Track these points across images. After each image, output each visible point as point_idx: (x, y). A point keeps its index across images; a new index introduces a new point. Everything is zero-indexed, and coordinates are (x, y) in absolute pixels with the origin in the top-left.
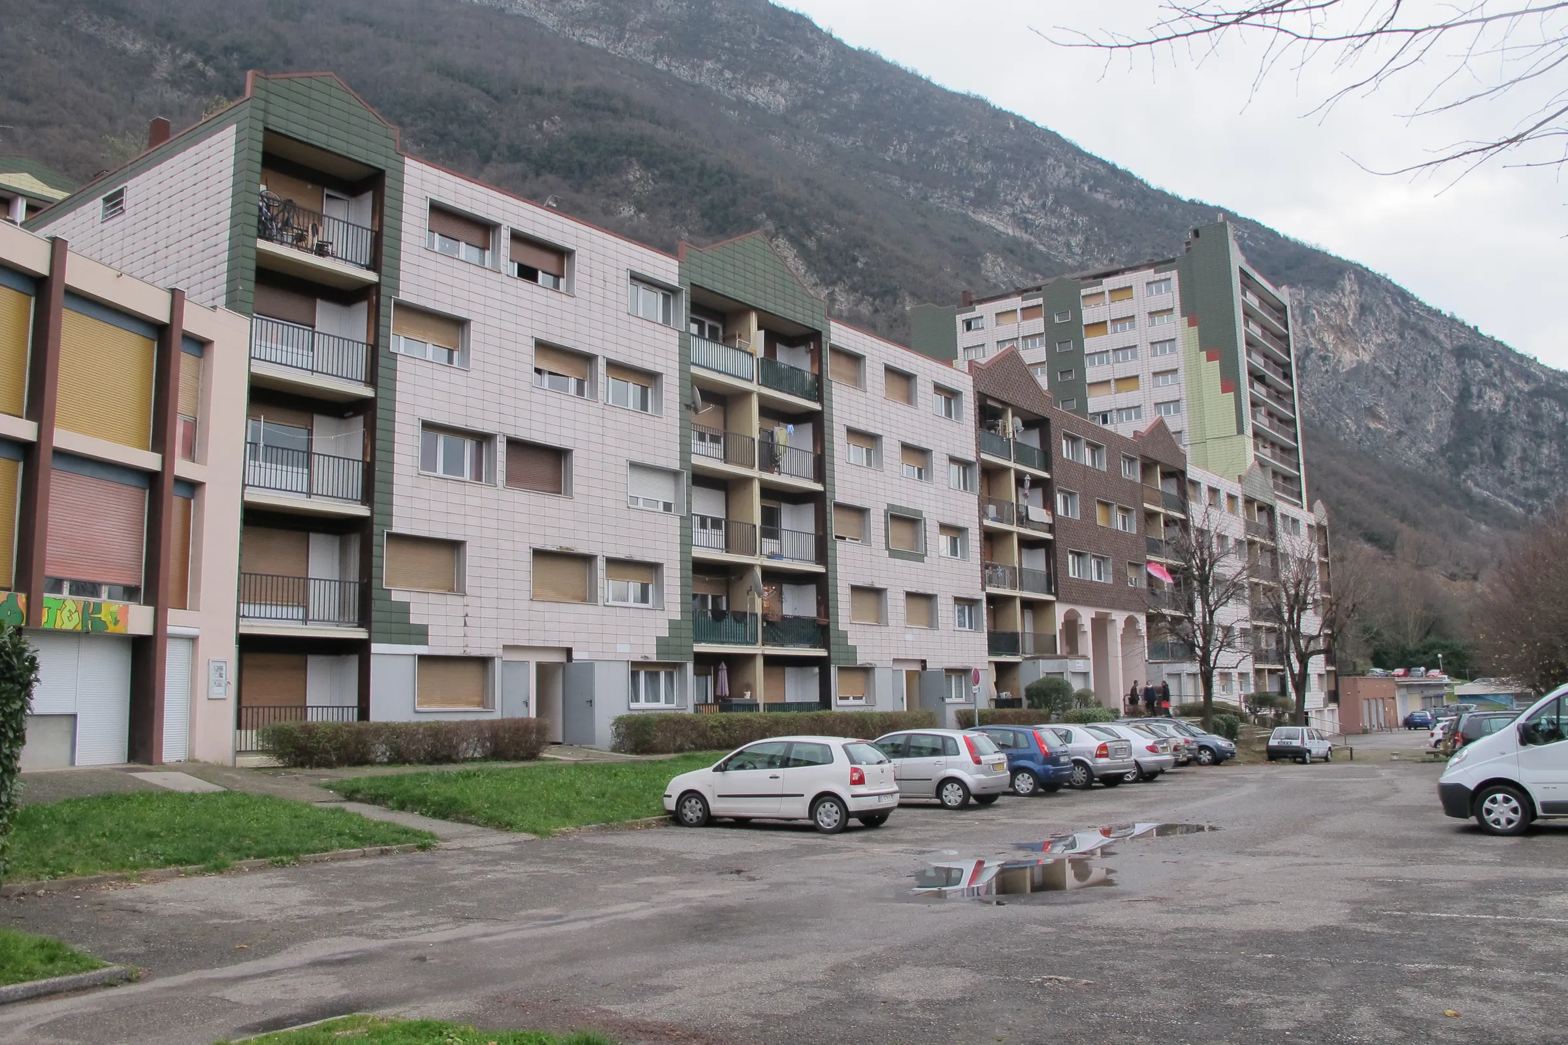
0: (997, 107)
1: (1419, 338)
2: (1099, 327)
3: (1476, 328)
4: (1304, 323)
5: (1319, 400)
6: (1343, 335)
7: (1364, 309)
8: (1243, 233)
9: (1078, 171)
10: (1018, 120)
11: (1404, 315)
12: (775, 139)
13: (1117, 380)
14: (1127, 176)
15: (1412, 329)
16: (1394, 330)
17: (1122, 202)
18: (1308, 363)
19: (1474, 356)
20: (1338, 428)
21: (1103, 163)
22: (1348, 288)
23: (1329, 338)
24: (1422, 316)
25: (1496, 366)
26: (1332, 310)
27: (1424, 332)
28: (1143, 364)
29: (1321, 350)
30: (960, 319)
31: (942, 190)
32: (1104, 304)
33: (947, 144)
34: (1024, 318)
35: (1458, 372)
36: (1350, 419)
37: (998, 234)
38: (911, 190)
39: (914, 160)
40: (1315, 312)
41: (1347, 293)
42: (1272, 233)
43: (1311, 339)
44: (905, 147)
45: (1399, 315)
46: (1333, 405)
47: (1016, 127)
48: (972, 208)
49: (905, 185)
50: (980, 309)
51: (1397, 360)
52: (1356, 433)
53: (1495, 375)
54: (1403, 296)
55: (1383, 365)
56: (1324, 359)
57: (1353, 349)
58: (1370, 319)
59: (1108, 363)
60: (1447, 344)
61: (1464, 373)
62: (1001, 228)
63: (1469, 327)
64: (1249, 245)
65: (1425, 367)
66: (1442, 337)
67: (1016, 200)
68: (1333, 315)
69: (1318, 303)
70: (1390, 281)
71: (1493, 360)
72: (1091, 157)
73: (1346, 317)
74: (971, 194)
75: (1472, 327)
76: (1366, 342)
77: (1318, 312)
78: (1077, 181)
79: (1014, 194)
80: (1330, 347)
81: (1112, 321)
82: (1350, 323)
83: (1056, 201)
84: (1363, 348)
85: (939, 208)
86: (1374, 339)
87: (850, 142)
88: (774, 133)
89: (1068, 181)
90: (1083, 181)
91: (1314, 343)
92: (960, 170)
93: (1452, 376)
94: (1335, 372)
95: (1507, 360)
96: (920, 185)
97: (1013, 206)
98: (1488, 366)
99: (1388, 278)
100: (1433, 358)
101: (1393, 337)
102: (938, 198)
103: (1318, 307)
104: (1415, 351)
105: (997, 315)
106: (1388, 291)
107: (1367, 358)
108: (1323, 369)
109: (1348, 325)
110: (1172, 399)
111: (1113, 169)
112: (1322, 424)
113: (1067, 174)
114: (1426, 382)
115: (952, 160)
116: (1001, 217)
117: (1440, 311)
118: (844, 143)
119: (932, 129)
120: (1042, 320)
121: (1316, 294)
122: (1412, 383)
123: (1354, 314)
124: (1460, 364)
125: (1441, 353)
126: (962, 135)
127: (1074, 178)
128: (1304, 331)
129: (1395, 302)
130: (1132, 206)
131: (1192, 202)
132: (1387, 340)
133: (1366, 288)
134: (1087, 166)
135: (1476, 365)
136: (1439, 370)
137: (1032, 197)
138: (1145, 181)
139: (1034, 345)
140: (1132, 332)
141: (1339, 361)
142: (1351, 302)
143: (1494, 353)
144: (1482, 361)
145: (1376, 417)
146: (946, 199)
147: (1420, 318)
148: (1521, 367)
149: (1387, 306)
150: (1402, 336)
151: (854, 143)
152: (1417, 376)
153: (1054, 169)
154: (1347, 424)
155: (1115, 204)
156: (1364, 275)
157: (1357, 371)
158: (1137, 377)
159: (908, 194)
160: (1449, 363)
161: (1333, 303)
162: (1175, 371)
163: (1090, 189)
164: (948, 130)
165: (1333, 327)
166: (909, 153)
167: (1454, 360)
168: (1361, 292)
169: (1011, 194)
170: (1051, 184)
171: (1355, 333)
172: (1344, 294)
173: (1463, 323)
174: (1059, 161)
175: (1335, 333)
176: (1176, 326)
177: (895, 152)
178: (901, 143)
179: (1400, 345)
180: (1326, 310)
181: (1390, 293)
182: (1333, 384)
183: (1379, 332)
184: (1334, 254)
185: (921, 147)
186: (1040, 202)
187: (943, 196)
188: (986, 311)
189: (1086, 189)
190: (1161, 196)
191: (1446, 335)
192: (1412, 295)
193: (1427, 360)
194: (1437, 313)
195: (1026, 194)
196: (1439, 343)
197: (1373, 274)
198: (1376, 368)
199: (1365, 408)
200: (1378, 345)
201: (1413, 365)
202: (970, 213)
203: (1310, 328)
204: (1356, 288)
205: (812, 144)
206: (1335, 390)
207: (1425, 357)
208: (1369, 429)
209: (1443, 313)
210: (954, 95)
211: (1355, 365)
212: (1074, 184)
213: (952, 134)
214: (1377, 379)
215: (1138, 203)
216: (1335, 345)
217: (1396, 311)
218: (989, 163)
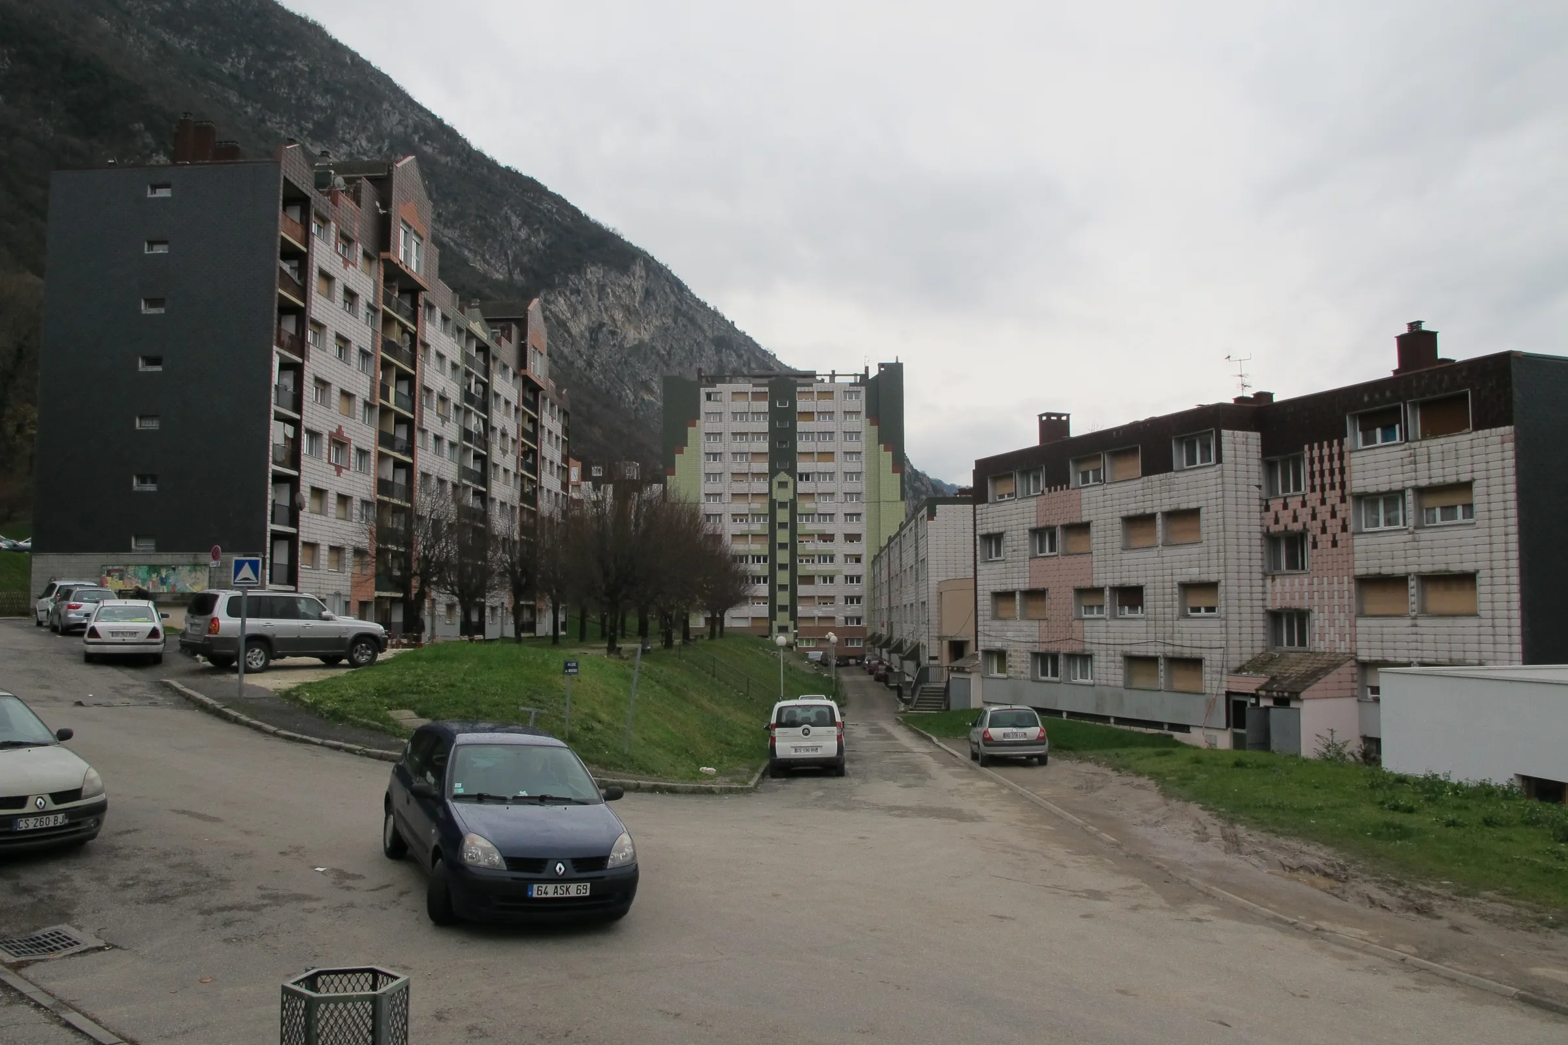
1: (689, 325)
2: (809, 415)
3: (733, 322)
4: (600, 299)
5: (606, 371)
6: (630, 314)
7: (648, 294)
8: (552, 207)
9: (410, 121)
10: (354, 56)
11: (678, 302)
12: (104, 23)
13: (818, 453)
14: (451, 133)
15: (684, 316)
16: (670, 315)
17: (449, 159)
18: (600, 336)
19: (729, 346)
20: (620, 397)
21: (433, 117)
22: (638, 273)
23: (619, 315)
24: (691, 306)
25: (745, 358)
26: (623, 291)
27: (692, 320)
28: (837, 445)
29: (611, 326)
30: (703, 391)
31: (282, 116)
32: (813, 400)
33: (288, 69)
34: (753, 399)
35: (716, 358)
36: (630, 389)
38: (249, 110)
39: (252, 77)
40: (609, 290)
41: (637, 277)
42: (575, 211)
43: (604, 315)
44: (243, 61)
45: (675, 302)
46: (617, 376)
47: (352, 63)
48: (310, 140)
49: (244, 103)
50: (720, 387)
51: (670, 342)
52: (634, 403)
53: (744, 365)
54: (678, 286)
55: (659, 345)
56: (613, 333)
57: (637, 328)
58: (653, 303)
59: (813, 440)
60: (709, 333)
61: (721, 360)
63: (728, 321)
64: (556, 219)
65: (691, 351)
66: (706, 327)
67: (355, 140)
68: (623, 295)
69: (614, 284)
70: (670, 271)
71: (743, 352)
72: (421, 109)
73: (633, 299)
74: (310, 126)
75: (730, 322)
76: (647, 323)
77: (612, 291)
78: (410, 130)
79: (353, 133)
80: (619, 324)
81: (818, 412)
82: (636, 305)
83: (391, 148)
84: (645, 329)
85: (277, 134)
86: (654, 321)
87: (184, 44)
88: (102, 16)
89: (401, 129)
90: (416, 131)
91: (606, 319)
92: (299, 99)
93: (711, 361)
94: (621, 346)
95: (753, 353)
96: (259, 106)
97: (350, 146)
98: (740, 356)
99: (669, 268)
100: (698, 344)
101: (669, 321)
102: (276, 123)
103: (613, 287)
104: (685, 336)
105: (733, 393)
106: (667, 280)
107: (646, 337)
108: (612, 343)
109: (635, 306)
110: (856, 471)
111: (440, 123)
112: (608, 392)
113: (400, 122)
114: (691, 365)
115: (292, 86)
116: (338, 155)
117: (706, 304)
118: (180, 44)
119: (272, 49)
120: (767, 403)
121: (613, 275)
122: (680, 364)
123: (640, 297)
124: (718, 352)
125: (705, 340)
126: (303, 62)
127: (407, 127)
128: (599, 307)
129: (673, 291)
130: (457, 164)
131: (508, 169)
132: (664, 323)
133: (652, 276)
134: (417, 116)
135: (731, 355)
136: (702, 355)
137: (369, 140)
138: (468, 141)
139: (759, 419)
140: (831, 423)
141: (625, 337)
142: (638, 285)
143: (745, 346)
144: (735, 351)
145: (650, 391)
146: (284, 126)
147: (691, 307)
148: (763, 361)
149: (665, 292)
150: (675, 321)
151: (189, 45)
152: (685, 358)
153: (388, 114)
154: (627, 395)
155: (444, 159)
156: (650, 262)
157: (639, 348)
158: (833, 453)
159: (246, 112)
160: (710, 351)
161: (625, 285)
162: (860, 453)
163: (421, 139)
164: (289, 54)
165: (622, 306)
166: (248, 69)
167: (713, 348)
168: (647, 279)
169: (349, 133)
170: (386, 129)
171: (639, 314)
172: (634, 279)
173: (723, 317)
174: (394, 107)
175: (624, 312)
176: (860, 423)
177: (233, 65)
178: (239, 56)
179: (674, 329)
180: (619, 291)
181: (669, 282)
182: (618, 356)
183: (658, 315)
184: (626, 240)
185: (260, 65)
186: (376, 147)
187: (282, 123)
188: (725, 389)
189: (417, 139)
190: (479, 158)
191: (709, 325)
192: (686, 286)
193: (693, 345)
194: (704, 305)
195: (364, 136)
196: (703, 331)
197: (657, 263)
198: (653, 347)
199: (642, 381)
200: (656, 327)
201: (682, 348)
203: (605, 305)
204: (644, 274)
205: (145, 38)
206: (619, 363)
207: (692, 342)
208: (643, 400)
209: (708, 306)
210: (291, 16)
211: (636, 343)
212: (405, 133)
213: (293, 59)
214: (653, 357)
215: (463, 162)
216: (623, 323)
217: (672, 298)
218: (329, 97)
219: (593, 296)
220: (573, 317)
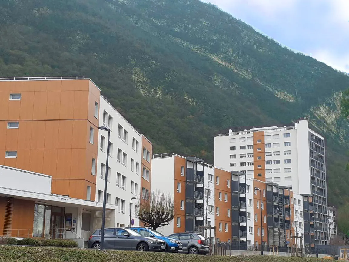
0: (221, 10)
9: (252, 39)
31: (198, 45)
33: (200, 26)
37: (219, 64)
39: (187, 32)
48: (209, 53)
49: (183, 42)
62: (220, 62)
67: (227, 51)
72: (258, 34)
74: (209, 48)
78: (252, 44)
81: (273, 144)
83: (243, 52)
85: (196, 53)
89: (248, 43)
90: (254, 44)
92: (205, 38)
96: (188, 43)
97: (225, 53)
102: (196, 48)
105: (240, 138)
111: (266, 38)
113: (248, 41)
115: (202, 33)
116: (220, 58)
119: (195, 19)
126: (207, 23)
127: (251, 42)
139: (250, 148)
146: (199, 49)
155: (267, 53)
159: (184, 46)
163: (257, 47)
166: (185, 29)
169: (225, 48)
170: (242, 45)
177: (179, 28)
178: (182, 24)
185: (190, 26)
186: (237, 52)
189: (255, 47)
202: (208, 55)
212: (250, 45)
218: (217, 35)
219: (338, 105)
220: (327, 115)
